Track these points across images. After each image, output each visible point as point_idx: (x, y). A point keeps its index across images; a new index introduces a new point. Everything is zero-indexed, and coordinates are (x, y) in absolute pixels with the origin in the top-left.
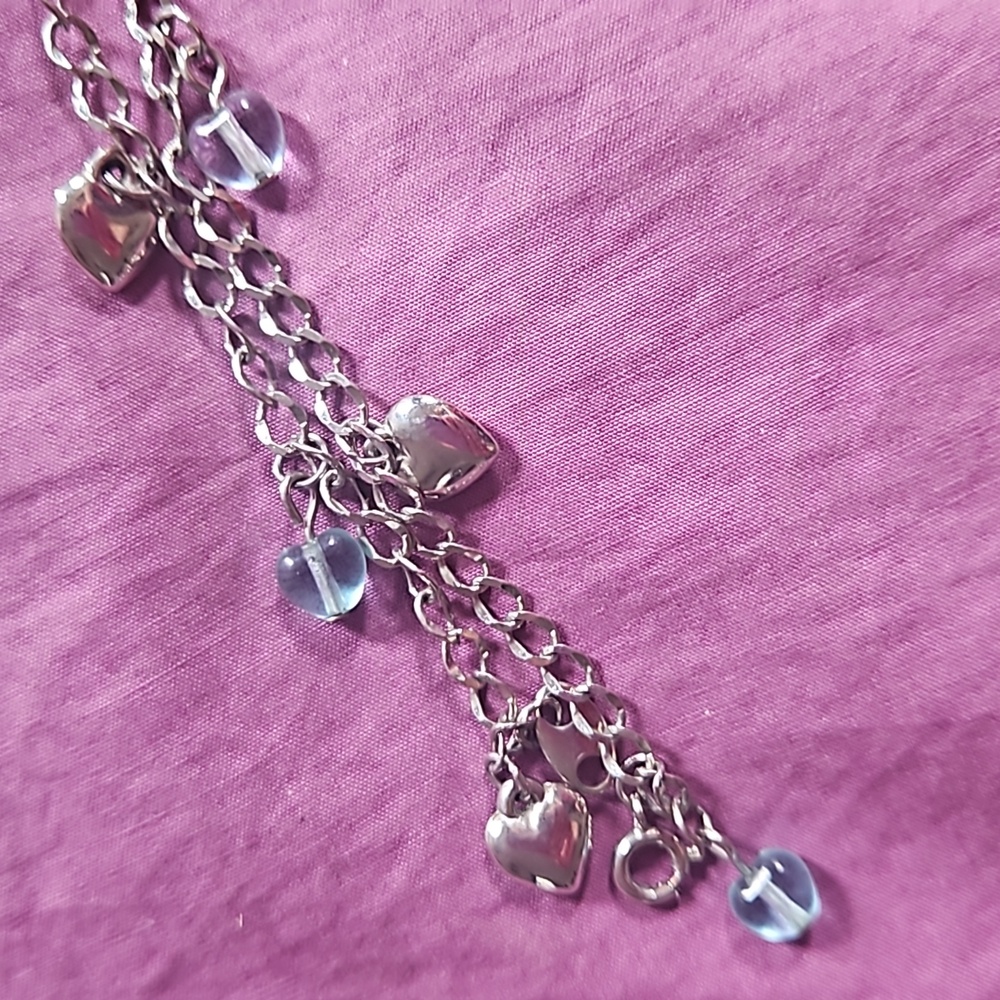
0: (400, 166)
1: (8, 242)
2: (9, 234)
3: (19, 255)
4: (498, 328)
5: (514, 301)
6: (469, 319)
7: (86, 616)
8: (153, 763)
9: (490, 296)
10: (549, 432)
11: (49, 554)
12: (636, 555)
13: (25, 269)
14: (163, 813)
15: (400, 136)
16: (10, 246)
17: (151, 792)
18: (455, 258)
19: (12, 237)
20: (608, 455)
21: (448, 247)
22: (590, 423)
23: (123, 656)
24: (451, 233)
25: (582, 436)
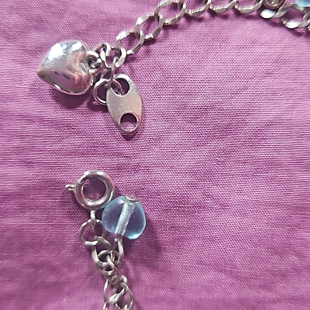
0: (269, 74)
1: (86, 16)
2: (89, 13)
3: (87, 23)
4: (272, 164)
5: (284, 157)
6: (262, 153)
7: (24, 183)
8: (17, 257)
9: (276, 149)
10: (265, 221)
11: (23, 149)
12: (270, 295)
13: (86, 30)
14: (8, 279)
15: (276, 61)
16: (86, 18)
17: (9, 268)
18: (270, 124)
19: (88, 14)
20: (285, 245)
21: (270, 118)
22: (285, 227)
23: (30, 208)
24: (274, 113)
25: (278, 231)
